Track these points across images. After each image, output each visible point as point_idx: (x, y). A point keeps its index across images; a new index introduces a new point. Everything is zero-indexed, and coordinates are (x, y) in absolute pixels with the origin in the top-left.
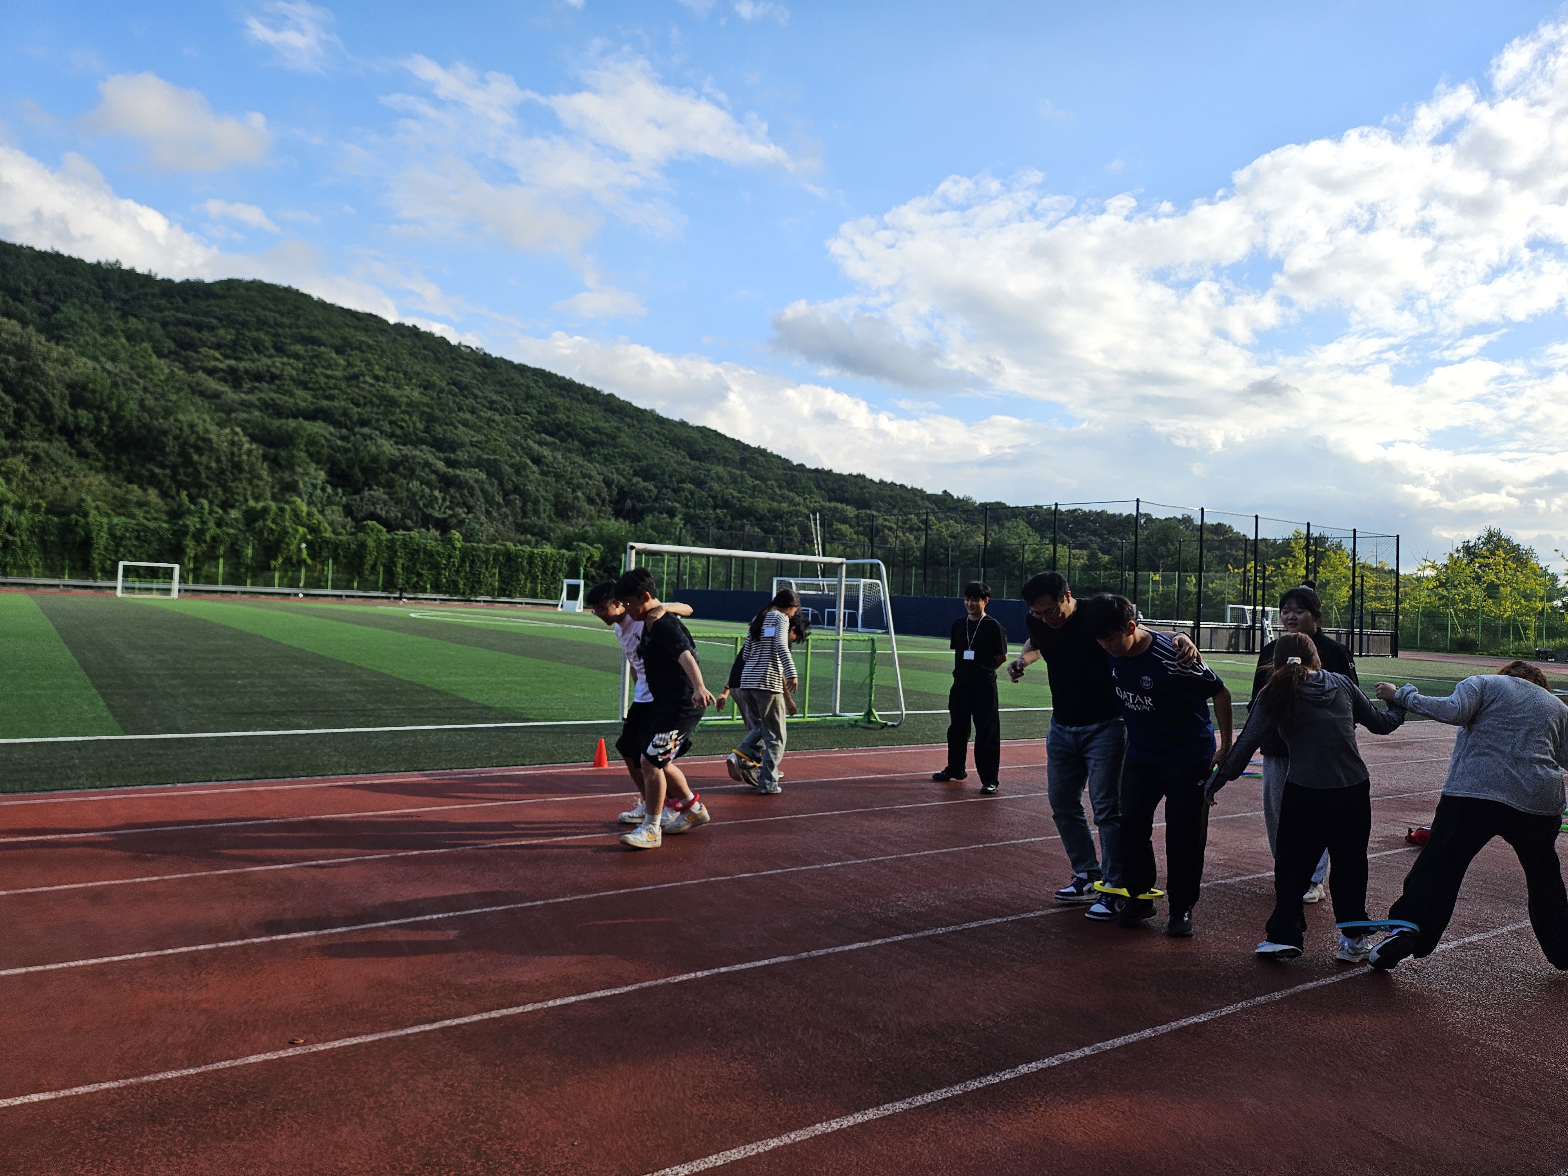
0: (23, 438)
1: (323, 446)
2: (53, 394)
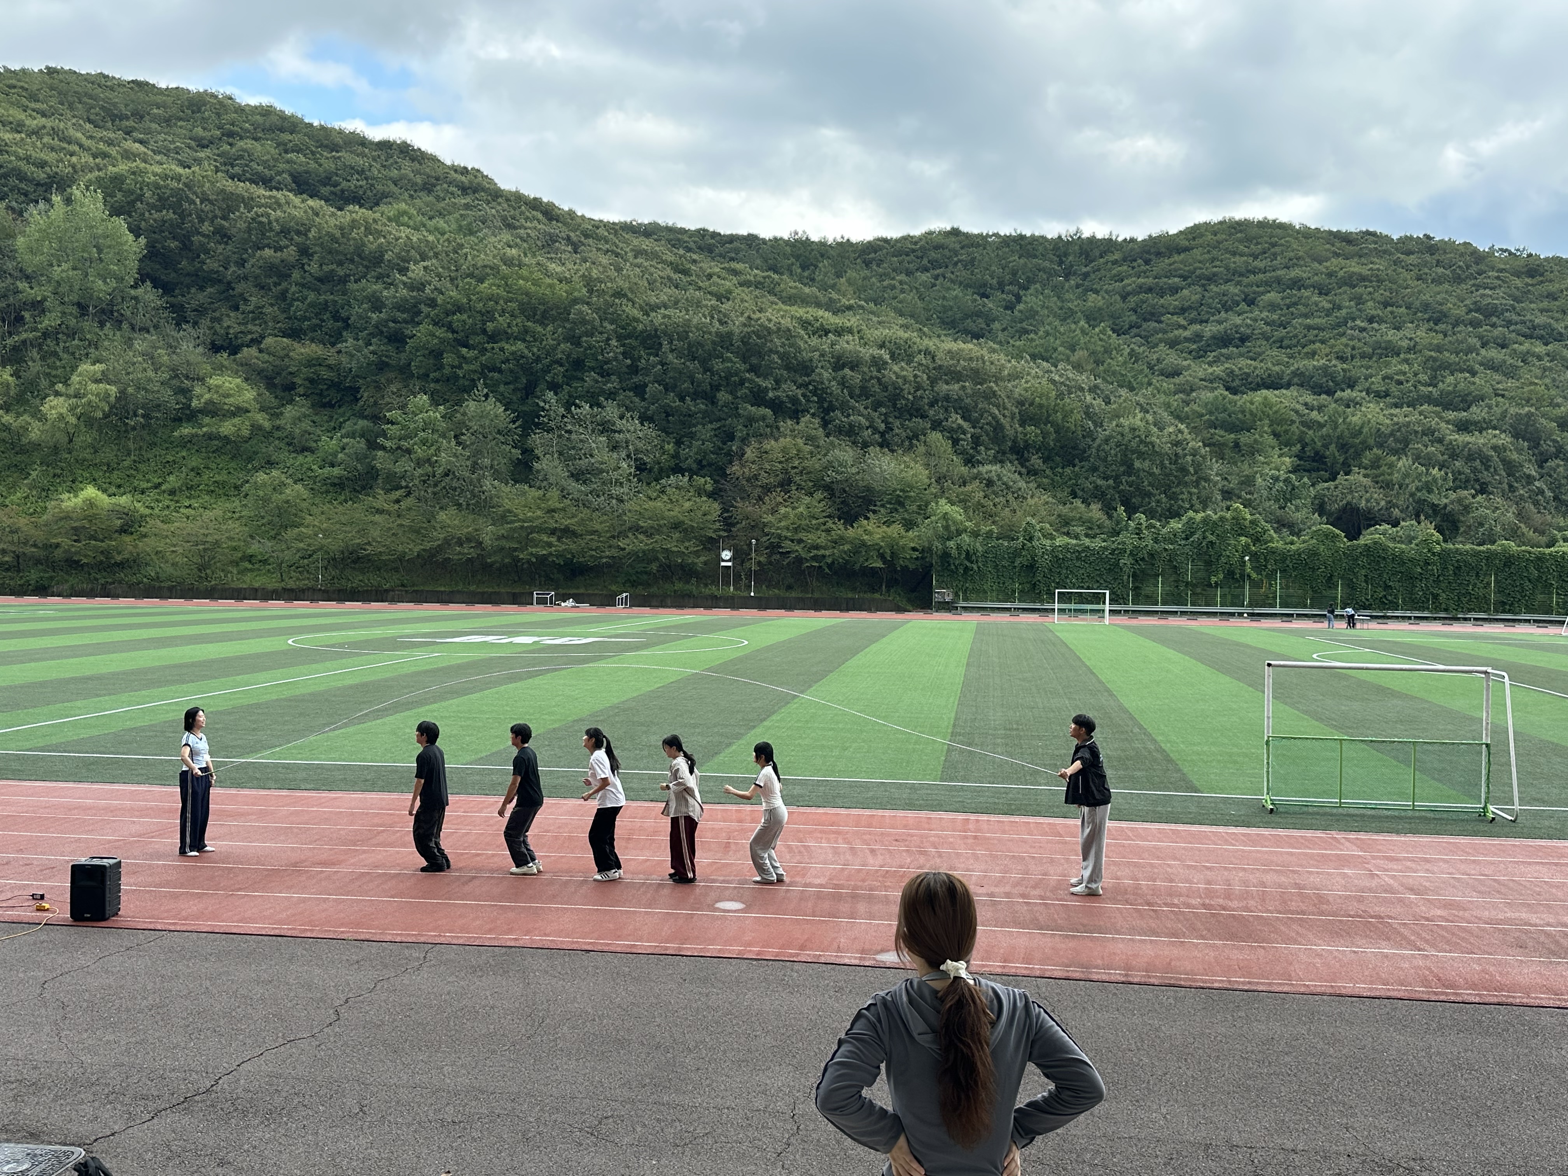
0: (979, 462)
1: (1293, 422)
2: (1004, 416)
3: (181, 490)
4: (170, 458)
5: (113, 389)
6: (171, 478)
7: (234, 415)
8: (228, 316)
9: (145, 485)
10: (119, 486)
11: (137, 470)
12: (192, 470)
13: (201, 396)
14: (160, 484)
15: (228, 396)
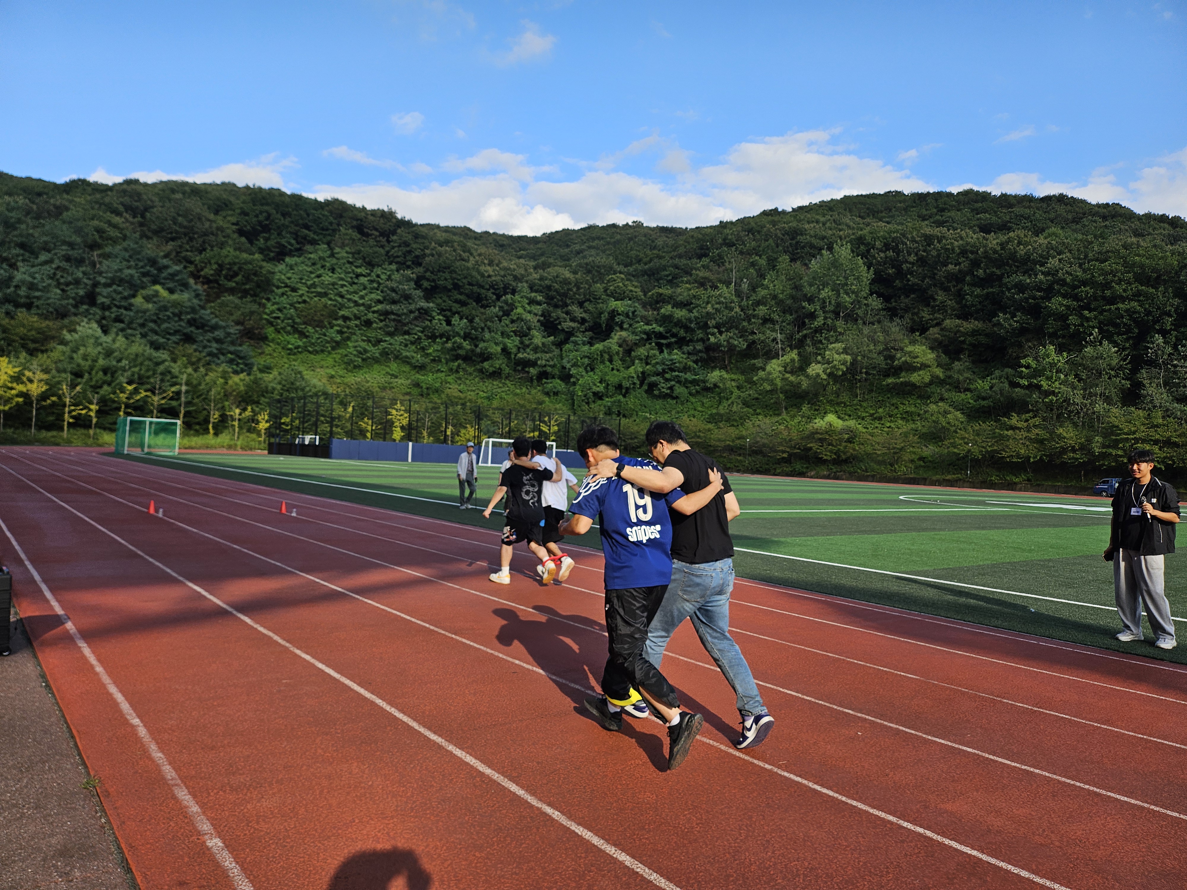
3: (885, 417)
4: (880, 398)
5: (849, 358)
6: (881, 410)
7: (920, 369)
8: (923, 311)
9: (864, 414)
10: (850, 416)
11: (861, 406)
12: (893, 405)
13: (901, 358)
14: (873, 414)
15: (917, 357)
